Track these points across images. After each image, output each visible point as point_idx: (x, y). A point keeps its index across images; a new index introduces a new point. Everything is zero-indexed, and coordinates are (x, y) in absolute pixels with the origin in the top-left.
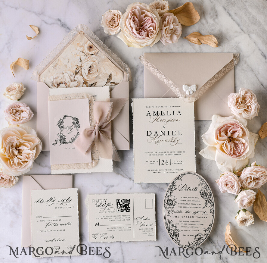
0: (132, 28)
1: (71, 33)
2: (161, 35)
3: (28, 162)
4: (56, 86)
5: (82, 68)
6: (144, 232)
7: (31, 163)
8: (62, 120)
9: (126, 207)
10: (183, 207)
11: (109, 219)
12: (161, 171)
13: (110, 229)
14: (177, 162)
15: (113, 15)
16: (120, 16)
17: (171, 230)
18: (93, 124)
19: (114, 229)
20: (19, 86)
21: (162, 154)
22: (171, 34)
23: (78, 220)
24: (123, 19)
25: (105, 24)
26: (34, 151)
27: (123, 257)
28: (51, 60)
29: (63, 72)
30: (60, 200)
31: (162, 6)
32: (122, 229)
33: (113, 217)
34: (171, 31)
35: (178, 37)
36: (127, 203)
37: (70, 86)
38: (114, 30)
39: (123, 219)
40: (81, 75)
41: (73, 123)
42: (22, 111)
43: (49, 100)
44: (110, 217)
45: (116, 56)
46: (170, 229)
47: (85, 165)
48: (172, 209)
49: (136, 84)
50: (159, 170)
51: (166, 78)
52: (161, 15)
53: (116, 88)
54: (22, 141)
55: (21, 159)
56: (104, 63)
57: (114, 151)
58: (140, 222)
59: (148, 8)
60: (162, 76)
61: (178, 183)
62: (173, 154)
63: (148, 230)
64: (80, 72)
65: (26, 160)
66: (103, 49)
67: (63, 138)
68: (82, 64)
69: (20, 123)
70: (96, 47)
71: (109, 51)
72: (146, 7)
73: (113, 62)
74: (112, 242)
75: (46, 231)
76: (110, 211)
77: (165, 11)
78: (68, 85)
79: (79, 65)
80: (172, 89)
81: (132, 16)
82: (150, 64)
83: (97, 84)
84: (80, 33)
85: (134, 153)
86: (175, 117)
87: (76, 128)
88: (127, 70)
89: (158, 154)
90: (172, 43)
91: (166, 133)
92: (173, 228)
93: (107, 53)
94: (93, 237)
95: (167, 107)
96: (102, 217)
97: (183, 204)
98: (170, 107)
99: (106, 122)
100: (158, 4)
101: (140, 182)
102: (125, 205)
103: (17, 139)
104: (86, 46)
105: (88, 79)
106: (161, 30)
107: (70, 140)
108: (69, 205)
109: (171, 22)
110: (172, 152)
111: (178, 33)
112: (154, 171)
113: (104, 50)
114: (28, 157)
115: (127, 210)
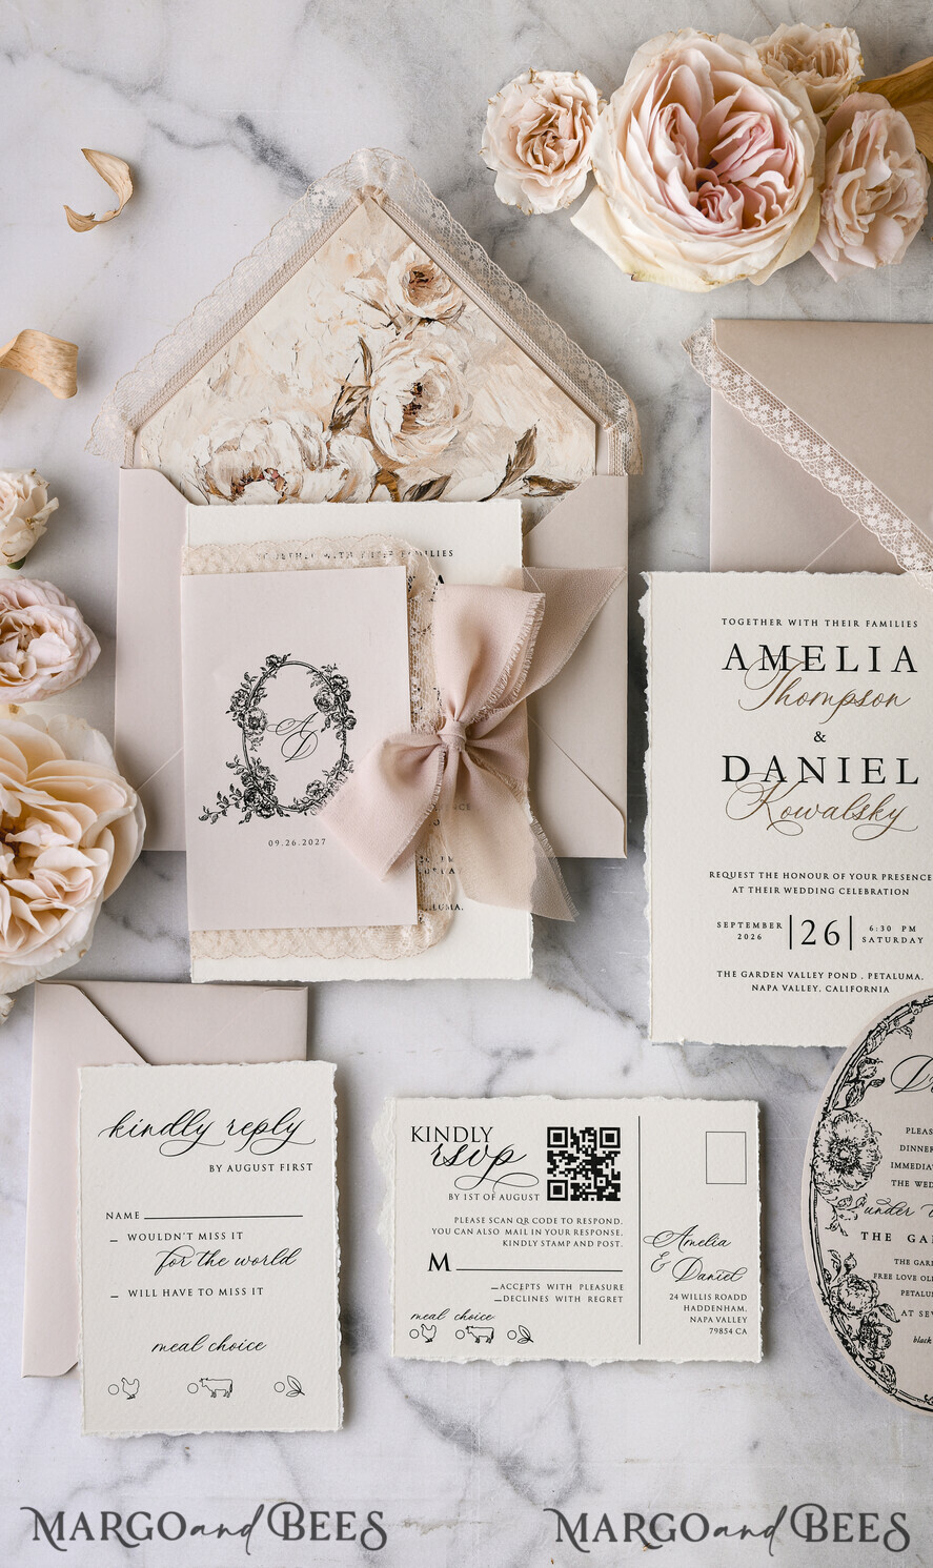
0: (662, 175)
1: (315, 199)
2: (823, 218)
3: (66, 919)
4: (227, 490)
5: (373, 394)
6: (697, 1311)
7: (80, 921)
8: (254, 684)
9: (598, 1173)
10: (918, 1184)
11: (503, 1236)
12: (802, 982)
13: (509, 1293)
14: (886, 934)
15: (549, 101)
16: (586, 105)
17: (846, 1311)
18: (428, 713)
19: (528, 1292)
20: (20, 487)
21: (806, 883)
22: (872, 217)
23: (336, 1238)
24: (612, 127)
25: (503, 151)
26: (104, 857)
27: (579, 1444)
28: (201, 345)
29: (266, 415)
30: (238, 1126)
31: (823, 54)
32: (576, 1292)
33: (529, 1227)
34: (875, 195)
35: (906, 230)
36: (607, 1150)
37: (302, 494)
38: (551, 188)
39: (579, 1238)
40: (367, 433)
41: (319, 703)
42: (39, 630)
43: (184, 570)
44: (509, 1226)
45: (557, 334)
46: (841, 1302)
47: (382, 935)
48: (857, 1195)
49: (665, 491)
50: (785, 975)
51: (838, 460)
52: (820, 104)
53: (557, 511)
54: (36, 799)
55: (27, 899)
56: (493, 368)
57: (538, 861)
58: (675, 1256)
59: (754, 63)
60: (816, 449)
61: (890, 1050)
62: (868, 885)
63: (720, 1303)
64: (359, 417)
65: (58, 904)
66: (487, 291)
67: (262, 783)
68: (369, 372)
69: (26, 695)
70: (450, 279)
71: (520, 305)
72: (740, 55)
73: (545, 366)
74: (516, 1364)
75: (159, 1293)
76: (512, 1191)
77: (841, 84)
78: (291, 487)
79: (357, 379)
80: (871, 522)
81: (662, 107)
82: (747, 380)
83: (453, 489)
84: (362, 199)
85: (648, 877)
86: (884, 683)
87: (332, 732)
88: (620, 412)
89: (781, 883)
90: (873, 265)
91: (832, 771)
92: (857, 1300)
93: (513, 314)
94: (414, 1334)
95: (835, 623)
96: (468, 1226)
97: (918, 1166)
98: (856, 623)
99: (501, 705)
100: (800, 42)
101: (680, 1041)
102: (595, 1161)
103: (9, 788)
104: (398, 272)
105: (401, 460)
106: (823, 188)
107: (301, 794)
108: (288, 1154)
109: (880, 147)
110: (859, 877)
111: (910, 207)
112: (761, 981)
113: (495, 296)
114: (67, 889)
115: (604, 1189)
